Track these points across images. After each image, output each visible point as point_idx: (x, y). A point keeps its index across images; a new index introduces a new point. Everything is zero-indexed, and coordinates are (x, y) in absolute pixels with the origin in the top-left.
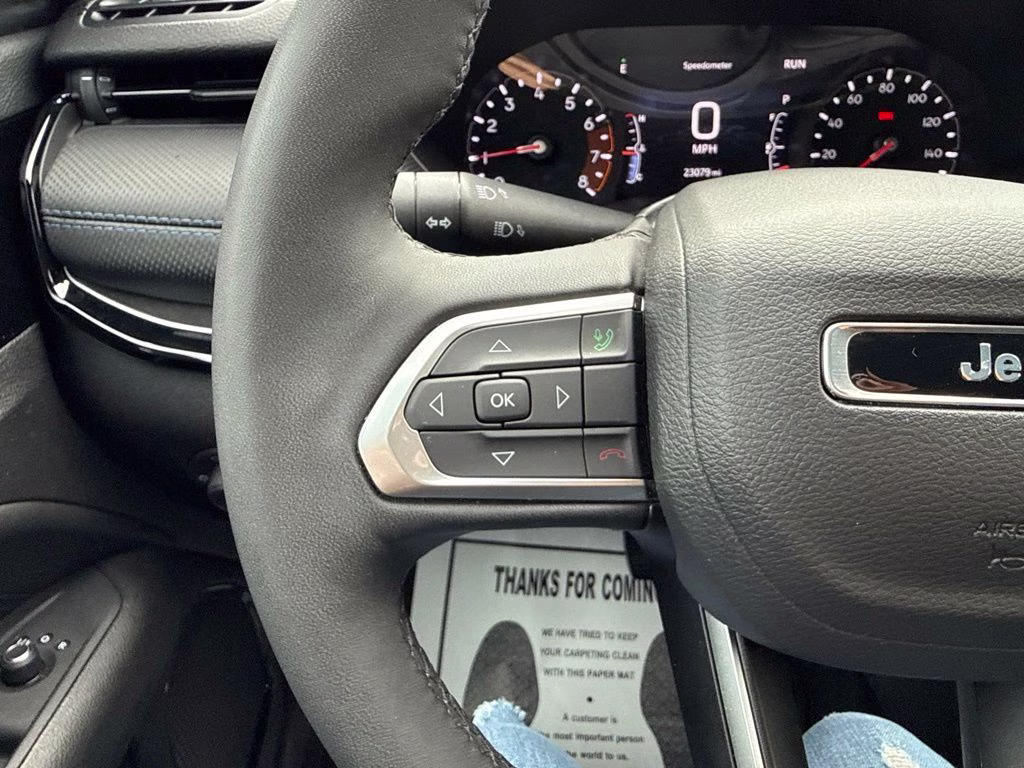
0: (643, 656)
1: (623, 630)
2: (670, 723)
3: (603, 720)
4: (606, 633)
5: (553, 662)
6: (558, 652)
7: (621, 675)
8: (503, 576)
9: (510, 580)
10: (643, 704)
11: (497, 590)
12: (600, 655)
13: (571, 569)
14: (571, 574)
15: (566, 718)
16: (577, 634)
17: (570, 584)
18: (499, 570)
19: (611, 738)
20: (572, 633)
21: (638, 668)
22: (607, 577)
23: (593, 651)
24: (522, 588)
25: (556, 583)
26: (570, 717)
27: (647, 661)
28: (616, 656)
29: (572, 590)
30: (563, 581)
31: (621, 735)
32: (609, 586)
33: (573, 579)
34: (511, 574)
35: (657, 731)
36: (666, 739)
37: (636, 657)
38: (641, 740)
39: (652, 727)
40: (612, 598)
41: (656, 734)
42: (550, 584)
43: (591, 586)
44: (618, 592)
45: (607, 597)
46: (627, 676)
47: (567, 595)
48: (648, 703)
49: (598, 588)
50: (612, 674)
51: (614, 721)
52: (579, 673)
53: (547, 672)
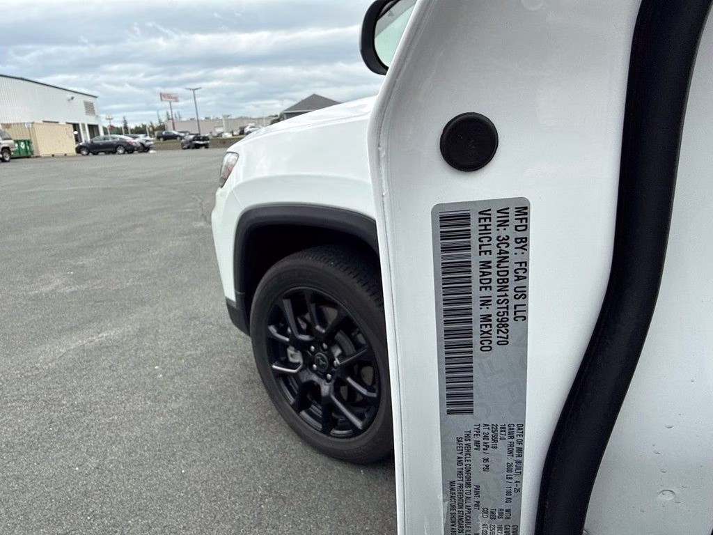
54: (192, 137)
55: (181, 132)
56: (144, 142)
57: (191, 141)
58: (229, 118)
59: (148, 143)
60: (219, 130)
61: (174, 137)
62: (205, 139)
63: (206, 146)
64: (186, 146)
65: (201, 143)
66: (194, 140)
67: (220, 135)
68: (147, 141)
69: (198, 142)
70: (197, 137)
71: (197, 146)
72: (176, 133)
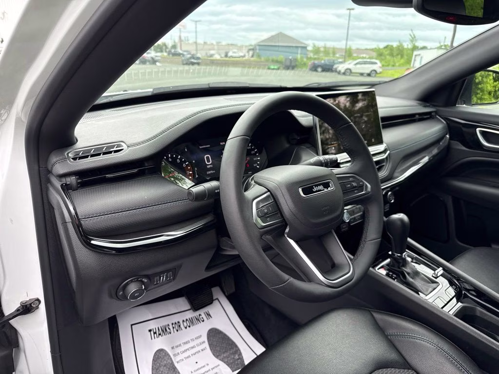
0: (206, 340)
1: (196, 336)
2: (225, 355)
3: (204, 366)
4: (191, 340)
5: (178, 358)
6: (178, 354)
7: (202, 350)
8: (152, 332)
9: (155, 333)
10: (214, 355)
11: (152, 339)
12: (192, 348)
13: (172, 322)
14: (173, 324)
15: (192, 372)
16: (182, 345)
17: (173, 328)
18: (150, 331)
19: (209, 370)
20: (180, 345)
21: (206, 345)
22: (183, 321)
23: (190, 348)
24: (160, 334)
25: (169, 329)
26: (193, 371)
27: (208, 341)
28: (198, 345)
29: (175, 329)
30: (171, 327)
31: (212, 367)
32: (185, 324)
33: (174, 326)
34: (155, 331)
35: (222, 360)
36: (226, 360)
37: (204, 342)
38: (219, 365)
39: (220, 360)
40: (188, 327)
41: (222, 361)
42: (168, 330)
43: (179, 326)
44: (189, 325)
45: (186, 328)
46: (204, 349)
47: (174, 332)
48: (215, 354)
49: (182, 326)
50: (199, 351)
51: (208, 365)
52: (189, 357)
53: (178, 362)
54: (189, 56)
55: (185, 51)
56: (154, 57)
57: (188, 59)
58: (220, 44)
59: (157, 58)
60: (212, 52)
61: (179, 55)
62: (198, 58)
63: (198, 64)
64: (185, 62)
65: (195, 61)
66: (191, 58)
67: (212, 56)
68: (156, 56)
69: (193, 60)
70: (193, 57)
71: (193, 64)
72: (181, 52)
